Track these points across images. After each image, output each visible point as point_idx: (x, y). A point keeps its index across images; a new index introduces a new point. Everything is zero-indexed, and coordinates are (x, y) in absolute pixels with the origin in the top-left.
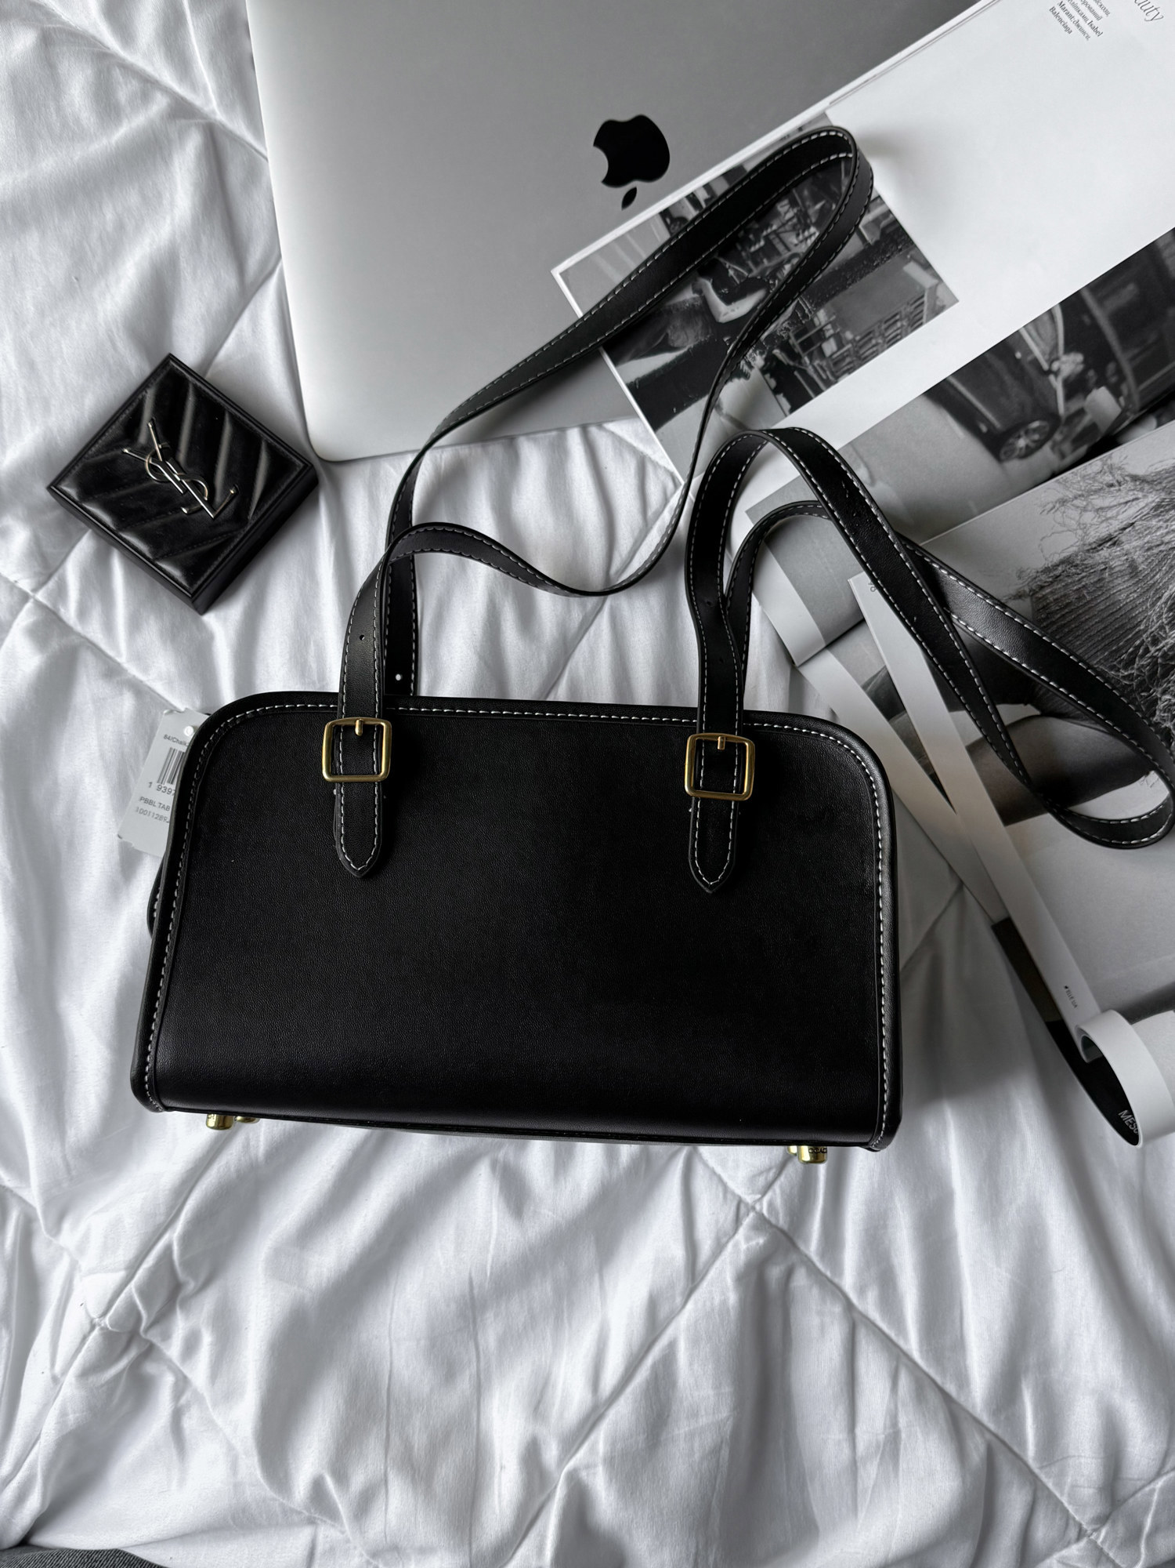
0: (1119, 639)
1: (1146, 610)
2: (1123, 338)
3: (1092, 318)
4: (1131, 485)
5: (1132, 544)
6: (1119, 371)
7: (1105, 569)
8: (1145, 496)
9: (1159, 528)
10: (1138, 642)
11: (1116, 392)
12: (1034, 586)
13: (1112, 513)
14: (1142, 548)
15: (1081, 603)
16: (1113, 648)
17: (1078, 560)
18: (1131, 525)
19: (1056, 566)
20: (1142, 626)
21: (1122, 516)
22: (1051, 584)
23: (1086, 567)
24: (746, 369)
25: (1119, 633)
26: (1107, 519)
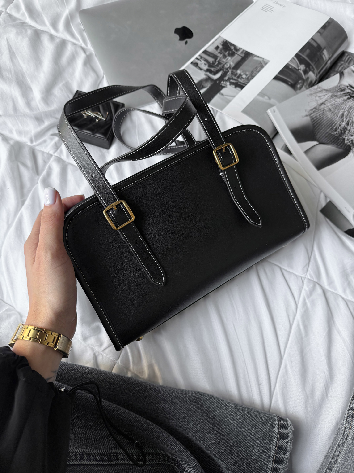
0: (331, 126)
1: (335, 119)
2: (311, 60)
3: (303, 57)
4: (324, 91)
5: (328, 104)
6: (313, 67)
7: (324, 110)
8: (328, 94)
9: (333, 101)
10: (336, 126)
11: (314, 73)
12: (309, 113)
13: (322, 97)
14: (330, 105)
15: (320, 118)
16: (331, 128)
17: (317, 108)
18: (327, 100)
19: (313, 109)
20: (336, 123)
21: (324, 98)
22: (313, 113)
23: (319, 110)
24: (225, 86)
25: (331, 124)
26: (321, 99)
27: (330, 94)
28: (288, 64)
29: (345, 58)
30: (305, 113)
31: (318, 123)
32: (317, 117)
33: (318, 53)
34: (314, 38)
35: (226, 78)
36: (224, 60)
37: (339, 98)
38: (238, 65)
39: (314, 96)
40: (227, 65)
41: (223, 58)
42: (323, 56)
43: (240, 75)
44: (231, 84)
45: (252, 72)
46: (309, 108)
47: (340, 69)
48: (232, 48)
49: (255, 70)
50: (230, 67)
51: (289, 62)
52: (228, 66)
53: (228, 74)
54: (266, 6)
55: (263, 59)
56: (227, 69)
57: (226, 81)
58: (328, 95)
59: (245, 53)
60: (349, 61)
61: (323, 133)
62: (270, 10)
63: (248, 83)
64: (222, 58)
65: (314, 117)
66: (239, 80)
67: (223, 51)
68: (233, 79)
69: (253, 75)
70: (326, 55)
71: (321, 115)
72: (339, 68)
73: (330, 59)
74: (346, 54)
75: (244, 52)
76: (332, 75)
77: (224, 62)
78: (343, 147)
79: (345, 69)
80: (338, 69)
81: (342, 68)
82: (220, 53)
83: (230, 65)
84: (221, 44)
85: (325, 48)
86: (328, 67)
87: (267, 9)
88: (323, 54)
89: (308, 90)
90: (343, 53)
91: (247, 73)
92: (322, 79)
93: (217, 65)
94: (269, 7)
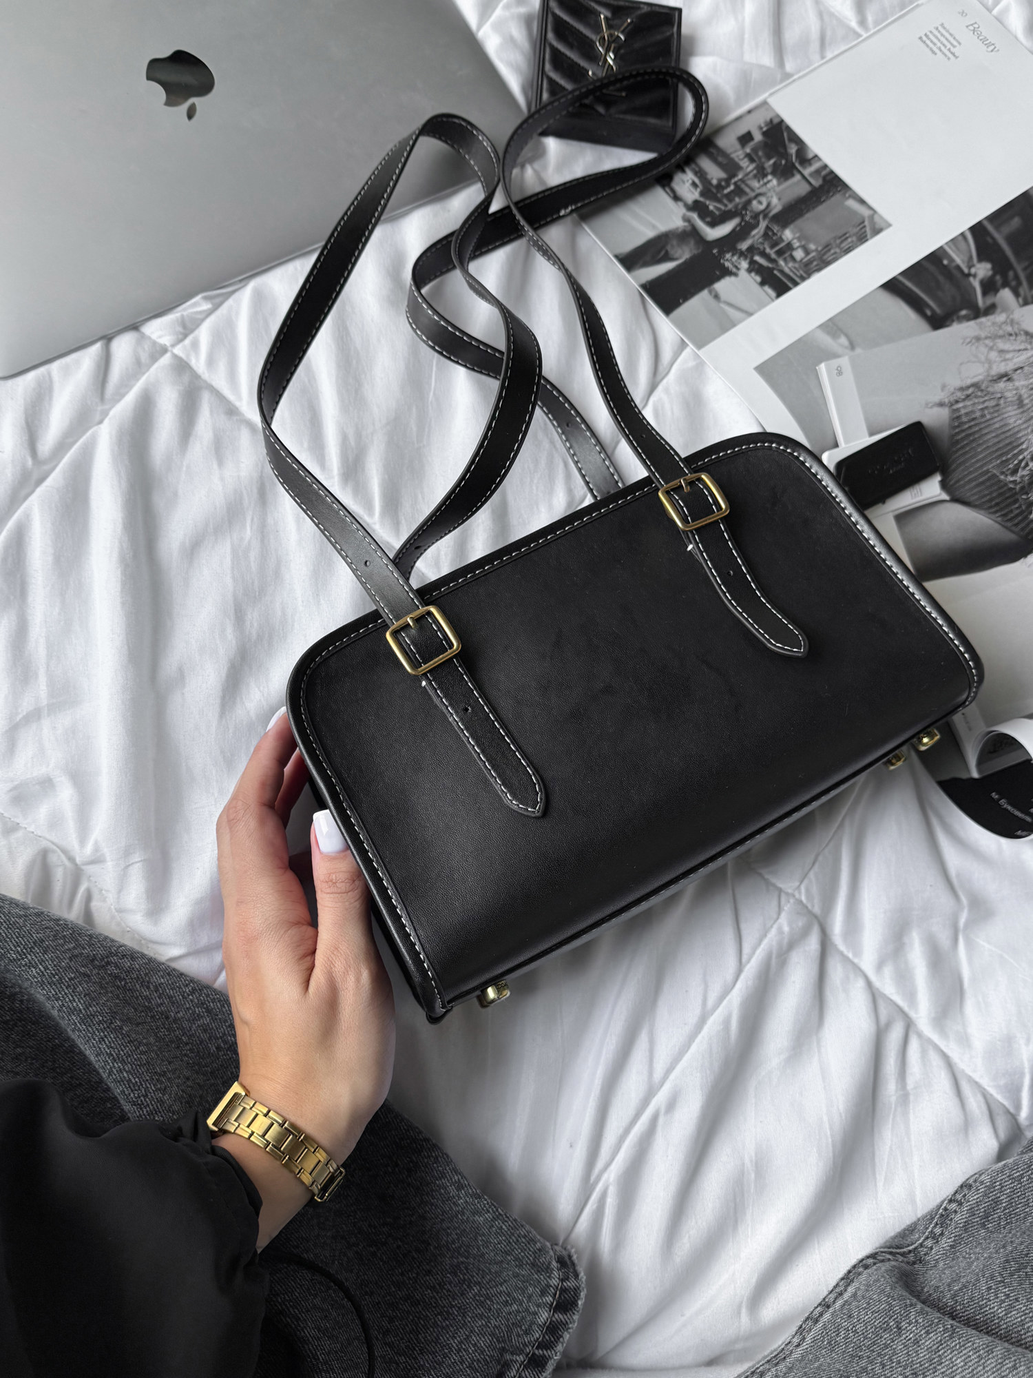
0: (1007, 453)
1: (1027, 435)
2: (1017, 253)
3: (994, 239)
4: (1023, 338)
7: (1001, 397)
10: (1021, 457)
11: (1016, 293)
12: (952, 399)
13: (1009, 356)
14: (1027, 387)
15: (983, 420)
16: (1004, 459)
17: (983, 387)
18: (1022, 368)
19: (968, 387)
20: (1024, 446)
21: (1015, 360)
22: (964, 400)
23: (988, 393)
24: (734, 270)
25: (1009, 447)
26: (1005, 360)
28: (941, 249)
30: (939, 396)
31: (970, 435)
32: (973, 416)
35: (744, 246)
36: (755, 184)
38: (792, 212)
39: (986, 346)
40: (760, 203)
41: (755, 176)
43: (789, 247)
44: (754, 268)
45: (827, 247)
46: (955, 382)
48: (793, 149)
49: (838, 241)
50: (765, 213)
51: (947, 244)
52: (762, 207)
53: (754, 232)
54: (939, 32)
55: (875, 212)
56: (756, 216)
57: (742, 254)
59: (824, 178)
61: (976, 470)
62: (946, 51)
63: (803, 279)
64: (751, 174)
65: (963, 411)
66: (782, 263)
67: (760, 153)
68: (763, 254)
69: (828, 257)
71: (986, 412)
75: (824, 173)
77: (753, 190)
78: (1020, 527)
82: (751, 158)
83: (769, 205)
84: (761, 128)
87: (939, 44)
91: (812, 247)
93: (729, 197)
94: (947, 39)
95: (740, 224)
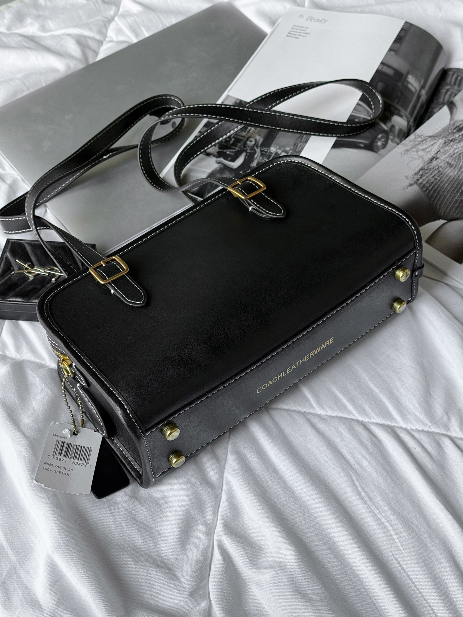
0: (460, 188)
4: (429, 139)
5: (443, 157)
6: (396, 108)
7: (439, 168)
11: (401, 116)
13: (429, 149)
14: (448, 157)
15: (437, 181)
16: (460, 191)
17: (426, 168)
18: (439, 151)
19: (419, 172)
21: (433, 150)
22: (421, 178)
23: (430, 169)
25: (459, 186)
27: (441, 141)
28: (351, 116)
29: (451, 79)
30: (407, 182)
31: (436, 190)
32: (431, 182)
33: (400, 84)
34: (385, 62)
35: (254, 164)
36: (244, 134)
37: (459, 142)
38: (268, 139)
39: (414, 151)
40: (251, 141)
42: (410, 86)
43: (277, 154)
45: (295, 145)
46: (411, 173)
47: (447, 98)
50: (256, 145)
51: (352, 112)
52: (253, 143)
53: (256, 156)
54: (295, 29)
56: (252, 148)
58: (438, 144)
60: (458, 82)
61: (451, 203)
62: (302, 34)
65: (424, 183)
69: (298, 150)
70: (413, 83)
71: (436, 177)
72: (444, 96)
73: (423, 87)
74: (451, 73)
76: (435, 110)
79: (456, 95)
80: (444, 99)
81: (450, 95)
85: (408, 73)
86: (424, 101)
87: (297, 34)
88: (408, 82)
89: (400, 146)
90: (444, 73)
91: (288, 149)
92: (419, 121)
93: (234, 144)
94: (300, 30)
95: (246, 155)
